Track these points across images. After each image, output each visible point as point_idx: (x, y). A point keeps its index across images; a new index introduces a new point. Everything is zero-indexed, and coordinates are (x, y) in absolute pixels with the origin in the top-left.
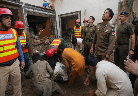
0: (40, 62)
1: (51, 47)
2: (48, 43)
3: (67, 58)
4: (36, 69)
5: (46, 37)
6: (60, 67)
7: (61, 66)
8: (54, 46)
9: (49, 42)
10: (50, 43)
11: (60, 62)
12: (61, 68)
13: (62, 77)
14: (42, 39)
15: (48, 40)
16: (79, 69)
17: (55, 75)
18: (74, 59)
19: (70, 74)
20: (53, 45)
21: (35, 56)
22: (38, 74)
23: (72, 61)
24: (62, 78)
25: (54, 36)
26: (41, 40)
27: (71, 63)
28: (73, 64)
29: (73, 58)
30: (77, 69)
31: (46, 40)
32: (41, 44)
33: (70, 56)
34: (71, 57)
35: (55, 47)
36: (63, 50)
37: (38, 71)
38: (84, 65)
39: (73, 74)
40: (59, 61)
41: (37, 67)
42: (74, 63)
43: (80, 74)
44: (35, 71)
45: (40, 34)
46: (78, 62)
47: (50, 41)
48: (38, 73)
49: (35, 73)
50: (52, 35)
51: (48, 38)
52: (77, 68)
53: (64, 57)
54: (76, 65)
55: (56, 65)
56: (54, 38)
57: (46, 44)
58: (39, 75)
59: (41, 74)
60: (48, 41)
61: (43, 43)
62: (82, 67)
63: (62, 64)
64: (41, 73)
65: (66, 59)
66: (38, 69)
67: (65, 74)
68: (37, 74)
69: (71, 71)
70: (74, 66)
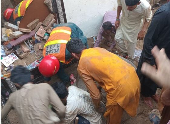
0: (33, 88)
1: (49, 49)
2: (41, 37)
3: (92, 75)
4: (23, 106)
5: (37, 23)
6: (80, 97)
7: (81, 94)
8: (56, 47)
9: (44, 36)
10: (46, 38)
11: (77, 85)
12: (82, 101)
13: (87, 118)
14: (27, 28)
15: (41, 29)
16: (125, 98)
17: (70, 117)
18: (111, 76)
19: (106, 113)
20: (54, 45)
21: (15, 75)
22: (30, 116)
23: (106, 80)
24: (89, 121)
25: (55, 18)
26: (25, 30)
27: (104, 87)
28: (110, 87)
29: (107, 72)
30: (120, 101)
31: (36, 30)
32: (26, 41)
33: (98, 68)
34: (103, 71)
35: (59, 48)
36: (79, 53)
37: (31, 109)
38: (137, 88)
39: (112, 113)
40: (75, 81)
41: (26, 99)
42: (113, 86)
43: (130, 111)
44: (23, 110)
45: (19, 15)
46: (122, 83)
47: (46, 33)
48: (31, 114)
49: (23, 116)
50: (52, 15)
51: (42, 25)
52: (121, 96)
53: (83, 72)
54: (117, 90)
55: (69, 93)
56: (56, 22)
57: (37, 41)
58: (34, 120)
59: (37, 116)
60: (41, 31)
61: (30, 39)
62: (132, 94)
63: (82, 91)
64: (39, 114)
65: (89, 78)
66: (29, 106)
67: (94, 113)
68: (29, 118)
69: (107, 105)
70: (113, 92)
